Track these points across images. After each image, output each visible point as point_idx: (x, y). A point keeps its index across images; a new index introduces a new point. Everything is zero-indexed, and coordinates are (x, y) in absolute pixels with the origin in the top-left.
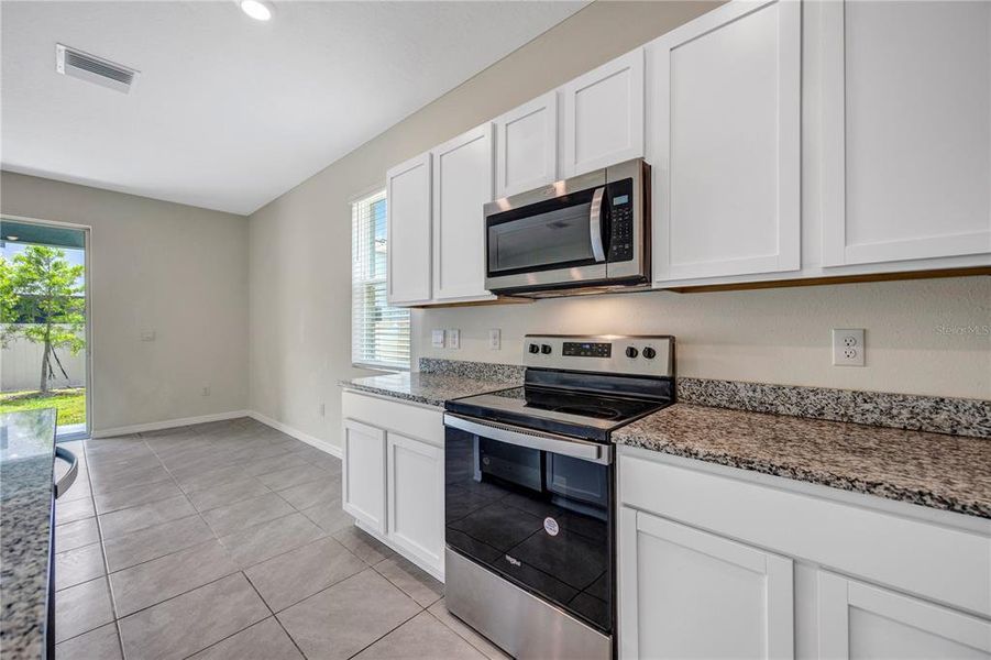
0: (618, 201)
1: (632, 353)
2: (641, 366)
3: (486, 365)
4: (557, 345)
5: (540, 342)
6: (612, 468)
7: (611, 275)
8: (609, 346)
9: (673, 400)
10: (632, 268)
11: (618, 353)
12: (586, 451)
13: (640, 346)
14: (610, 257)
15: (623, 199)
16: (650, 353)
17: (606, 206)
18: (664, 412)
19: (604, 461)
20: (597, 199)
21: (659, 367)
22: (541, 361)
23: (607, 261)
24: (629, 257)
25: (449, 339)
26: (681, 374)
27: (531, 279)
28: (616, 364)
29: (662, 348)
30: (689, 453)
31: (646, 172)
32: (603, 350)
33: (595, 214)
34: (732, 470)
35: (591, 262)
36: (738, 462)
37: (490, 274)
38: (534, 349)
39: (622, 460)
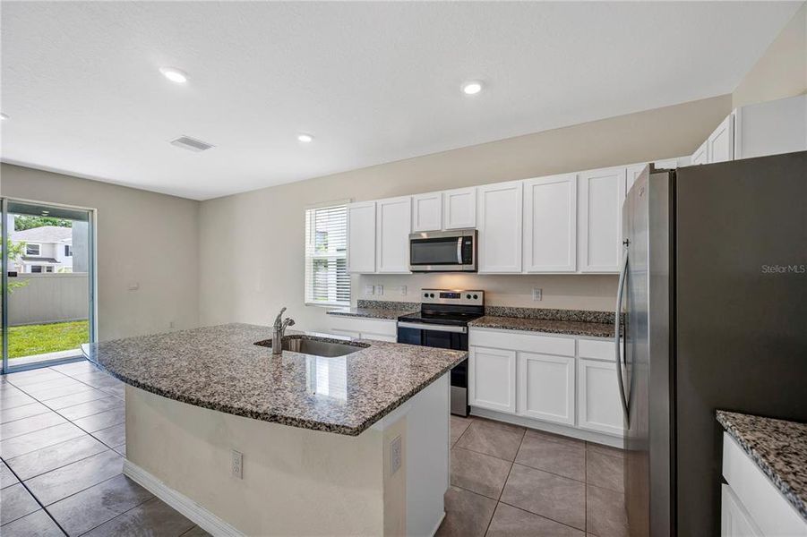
0: (467, 243)
1: (469, 297)
2: (472, 302)
3: (399, 303)
4: (437, 294)
5: (429, 293)
6: (467, 334)
7: (465, 269)
8: (459, 294)
9: (484, 315)
10: (472, 267)
11: (463, 297)
12: (459, 329)
13: (472, 294)
14: (464, 263)
15: (469, 243)
16: (476, 297)
17: (463, 243)
18: (481, 318)
19: (465, 332)
20: (460, 240)
21: (479, 302)
22: (429, 300)
23: (463, 264)
24: (471, 263)
25: (377, 291)
26: (486, 304)
27: (429, 268)
28: (463, 301)
29: (480, 295)
30: (491, 326)
31: (477, 232)
32: (457, 296)
33: (459, 245)
34: (502, 330)
35: (457, 263)
36: (503, 327)
37: (412, 264)
38: (426, 295)
39: (470, 331)
